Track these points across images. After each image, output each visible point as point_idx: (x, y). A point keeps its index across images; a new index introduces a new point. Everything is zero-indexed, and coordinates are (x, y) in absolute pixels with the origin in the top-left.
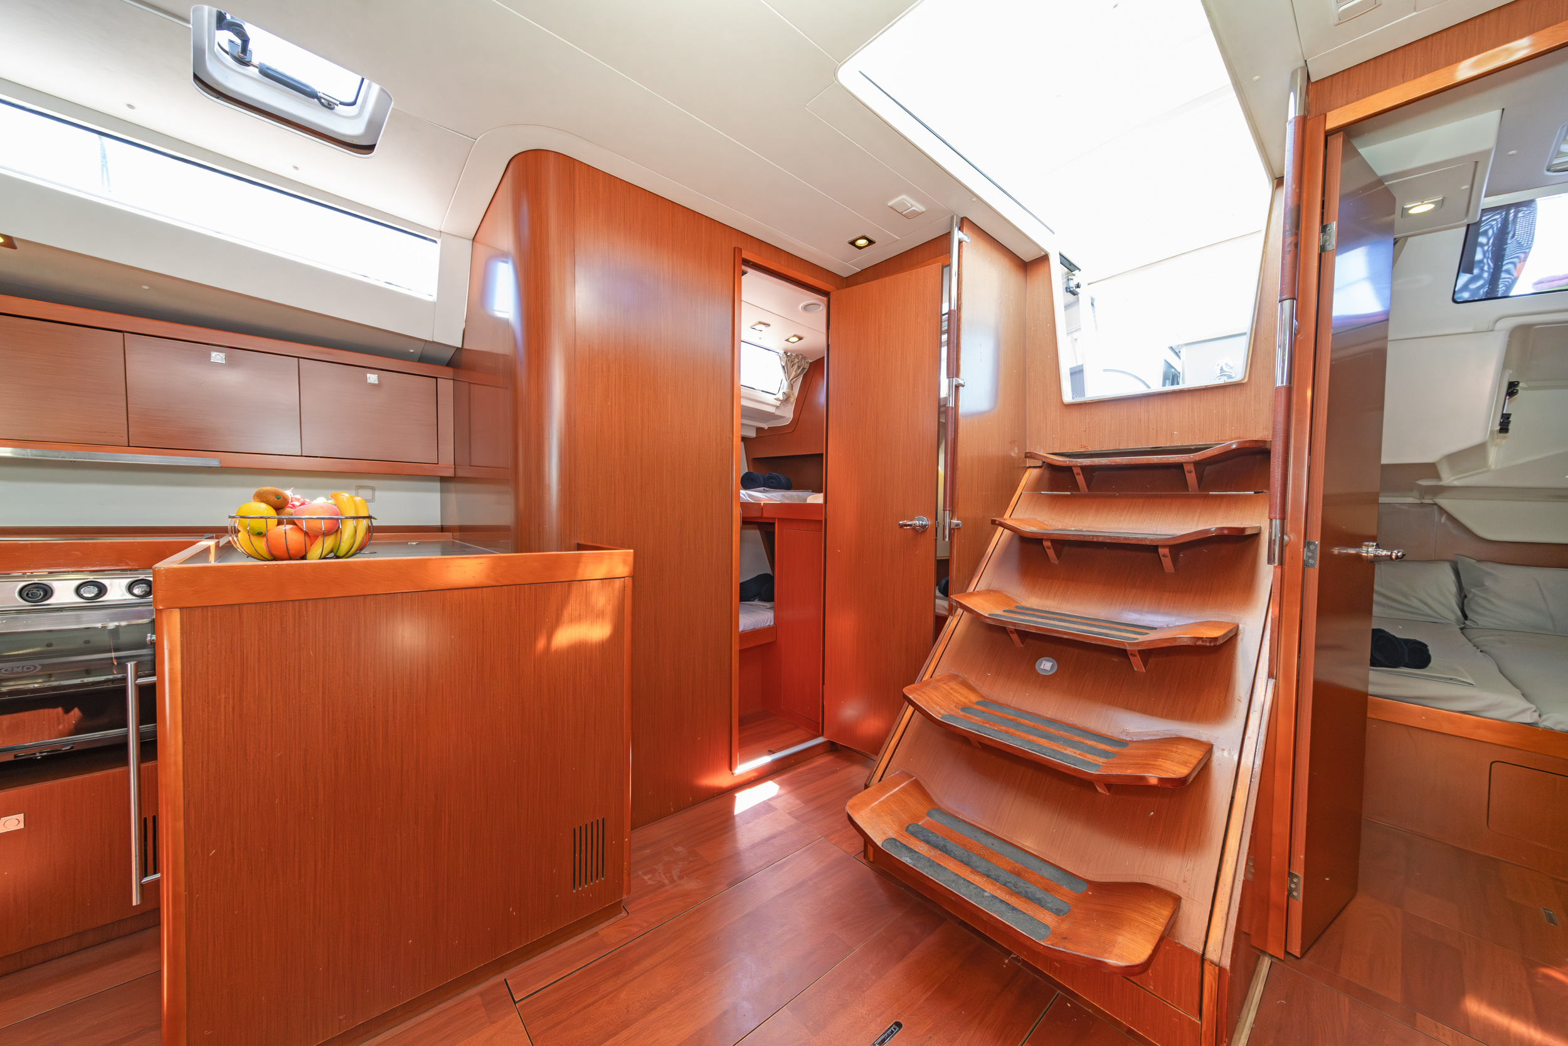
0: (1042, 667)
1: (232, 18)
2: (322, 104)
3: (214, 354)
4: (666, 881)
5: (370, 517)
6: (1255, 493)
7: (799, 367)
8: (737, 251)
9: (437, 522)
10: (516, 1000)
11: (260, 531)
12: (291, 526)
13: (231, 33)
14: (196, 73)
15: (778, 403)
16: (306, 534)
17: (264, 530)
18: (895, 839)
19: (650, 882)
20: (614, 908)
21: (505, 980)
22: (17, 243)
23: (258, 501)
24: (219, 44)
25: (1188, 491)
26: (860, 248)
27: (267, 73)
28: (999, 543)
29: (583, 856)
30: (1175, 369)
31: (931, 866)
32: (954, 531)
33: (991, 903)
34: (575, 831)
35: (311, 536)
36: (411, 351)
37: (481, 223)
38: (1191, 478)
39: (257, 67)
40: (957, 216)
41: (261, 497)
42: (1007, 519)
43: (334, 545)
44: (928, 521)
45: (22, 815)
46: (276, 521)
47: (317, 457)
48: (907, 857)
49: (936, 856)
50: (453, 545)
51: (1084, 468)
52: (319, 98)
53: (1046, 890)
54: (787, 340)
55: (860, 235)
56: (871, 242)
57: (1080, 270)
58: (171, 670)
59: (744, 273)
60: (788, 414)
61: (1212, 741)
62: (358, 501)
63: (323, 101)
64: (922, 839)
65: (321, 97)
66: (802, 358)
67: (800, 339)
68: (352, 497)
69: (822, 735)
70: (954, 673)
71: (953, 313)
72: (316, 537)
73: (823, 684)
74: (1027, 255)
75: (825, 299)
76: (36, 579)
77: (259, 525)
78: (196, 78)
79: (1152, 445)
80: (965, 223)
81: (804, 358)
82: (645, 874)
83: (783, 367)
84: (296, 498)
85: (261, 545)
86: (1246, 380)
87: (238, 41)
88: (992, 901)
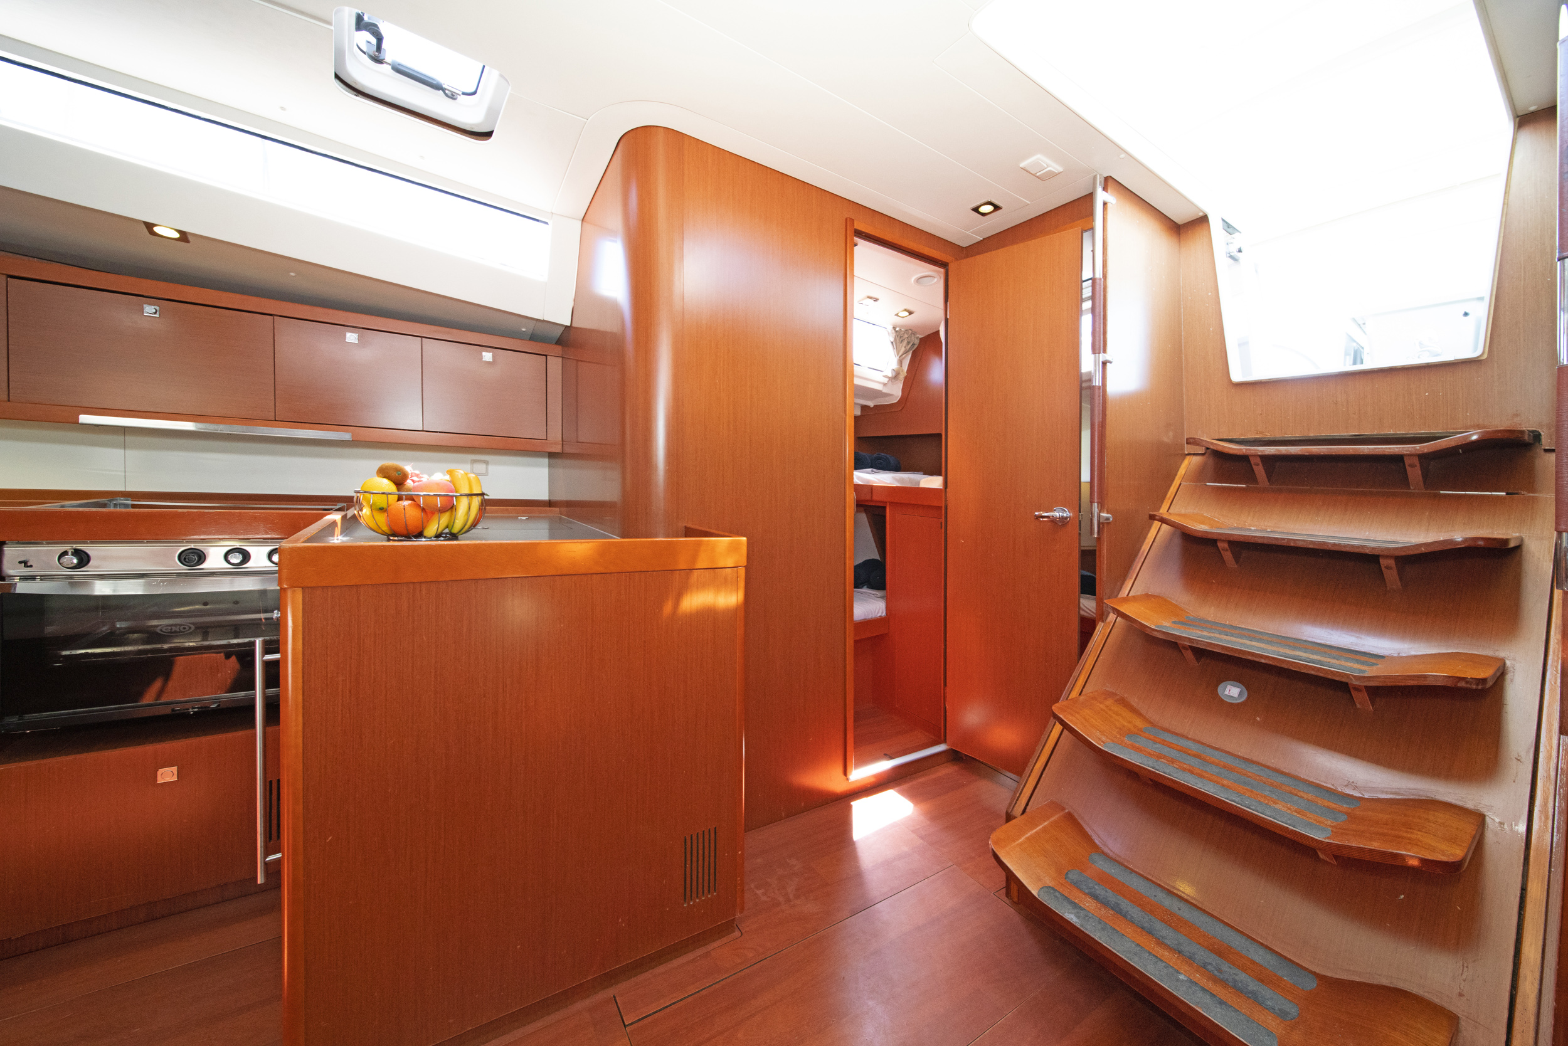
0: (1227, 692)
1: (369, 18)
2: (447, 95)
3: (348, 335)
4: (781, 899)
5: (483, 494)
6: (1507, 494)
7: (908, 343)
8: (849, 221)
9: (545, 496)
10: (626, 1023)
11: (381, 506)
12: (410, 502)
13: (368, 33)
14: (337, 73)
15: (886, 380)
16: (423, 510)
17: (385, 506)
18: (1053, 888)
19: (764, 898)
20: (726, 928)
21: (614, 997)
22: (190, 238)
23: (381, 477)
24: (358, 46)
25: (1409, 488)
26: (983, 214)
27: (398, 70)
28: (1157, 538)
29: (694, 867)
30: (1358, 343)
31: (1103, 929)
32: (1103, 526)
33: (1190, 990)
34: (685, 839)
35: (428, 511)
36: (524, 330)
37: (590, 203)
38: (1415, 473)
39: (390, 64)
40: (1100, 175)
41: (384, 472)
42: (1163, 511)
43: (449, 521)
44: (1069, 512)
45: (176, 767)
46: (396, 497)
47: (437, 432)
48: (1072, 914)
49: (1108, 917)
50: (560, 519)
51: (1265, 459)
52: (444, 90)
53: (1261, 981)
54: (897, 315)
55: (985, 200)
56: (997, 208)
57: (1240, 233)
58: (294, 649)
59: (856, 245)
60: (896, 392)
61: (1483, 810)
62: (472, 478)
63: (447, 92)
64: (1087, 891)
65: (445, 89)
66: (912, 333)
67: (911, 313)
68: (466, 474)
69: (945, 741)
70: (1110, 690)
71: (1098, 281)
72: (433, 513)
73: (945, 685)
74: (1180, 215)
75: (942, 270)
76: (192, 545)
77: (381, 501)
78: (337, 77)
79: (1353, 432)
80: (1110, 183)
81: (914, 333)
82: (758, 887)
83: (892, 343)
84: (415, 474)
85: (382, 519)
86: (1485, 356)
87: (374, 41)
88: (1190, 987)
